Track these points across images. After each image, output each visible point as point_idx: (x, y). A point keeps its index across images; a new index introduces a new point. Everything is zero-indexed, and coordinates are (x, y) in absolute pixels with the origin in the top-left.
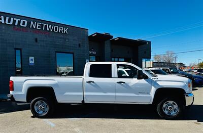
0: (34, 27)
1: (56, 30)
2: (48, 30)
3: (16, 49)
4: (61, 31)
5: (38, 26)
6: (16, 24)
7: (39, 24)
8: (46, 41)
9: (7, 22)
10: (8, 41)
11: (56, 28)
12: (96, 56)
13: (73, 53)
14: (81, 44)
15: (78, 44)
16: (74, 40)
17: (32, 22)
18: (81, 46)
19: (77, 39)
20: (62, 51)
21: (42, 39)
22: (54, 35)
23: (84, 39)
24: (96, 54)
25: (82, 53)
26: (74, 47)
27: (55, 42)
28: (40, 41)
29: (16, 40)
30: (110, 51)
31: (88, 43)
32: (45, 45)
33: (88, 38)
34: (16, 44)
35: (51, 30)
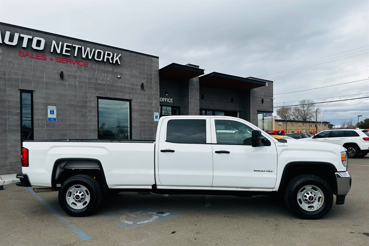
0: (59, 51)
1: (99, 57)
2: (84, 56)
3: (22, 91)
4: (108, 59)
5: (65, 48)
6: (25, 45)
7: (67, 46)
8: (80, 77)
9: (7, 41)
10: (7, 77)
11: (99, 53)
12: (172, 107)
13: (130, 101)
14: (145, 85)
15: (139, 84)
17: (54, 42)
18: (145, 88)
19: (137, 74)
20: (108, 96)
21: (73, 74)
22: (96, 66)
23: (151, 75)
24: (173, 103)
25: (146, 101)
26: (133, 89)
27: (96, 79)
28: (69, 76)
29: (23, 75)
30: (198, 98)
31: (158, 82)
32: (77, 84)
33: (158, 73)
34: (23, 81)
35: (90, 57)
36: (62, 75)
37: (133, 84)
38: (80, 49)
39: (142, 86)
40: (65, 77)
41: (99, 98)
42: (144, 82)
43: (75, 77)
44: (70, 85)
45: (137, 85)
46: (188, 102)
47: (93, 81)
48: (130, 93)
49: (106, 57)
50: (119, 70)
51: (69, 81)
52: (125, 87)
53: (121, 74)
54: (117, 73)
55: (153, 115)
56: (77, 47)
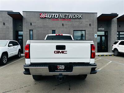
0: (62, 17)
1: (74, 17)
2: (69, 18)
3: (53, 31)
4: (77, 17)
5: (64, 16)
6: (53, 17)
7: (65, 15)
8: (68, 24)
9: (49, 17)
10: (49, 27)
11: (74, 15)
13: (85, 31)
15: (89, 24)
16: (86, 21)
17: (61, 15)
18: (91, 25)
19: (88, 21)
20: (77, 30)
21: (66, 24)
22: (73, 20)
23: (94, 20)
24: (104, 30)
25: (92, 30)
26: (86, 26)
27: (73, 25)
28: (65, 25)
29: (53, 26)
30: (117, 27)
31: (97, 22)
32: (67, 27)
33: (97, 19)
34: (53, 27)
35: (71, 18)
36: (63, 25)
37: (86, 24)
38: (68, 15)
39: (90, 25)
40: (64, 25)
41: (74, 31)
42: (91, 23)
43: (67, 25)
44: (65, 27)
45: (88, 25)
46: (111, 29)
47: (72, 25)
48: (85, 28)
49: (77, 16)
50: (81, 20)
51: (65, 26)
52: (83, 26)
53: (82, 22)
54: (80, 21)
55: (94, 35)
56: (67, 15)
